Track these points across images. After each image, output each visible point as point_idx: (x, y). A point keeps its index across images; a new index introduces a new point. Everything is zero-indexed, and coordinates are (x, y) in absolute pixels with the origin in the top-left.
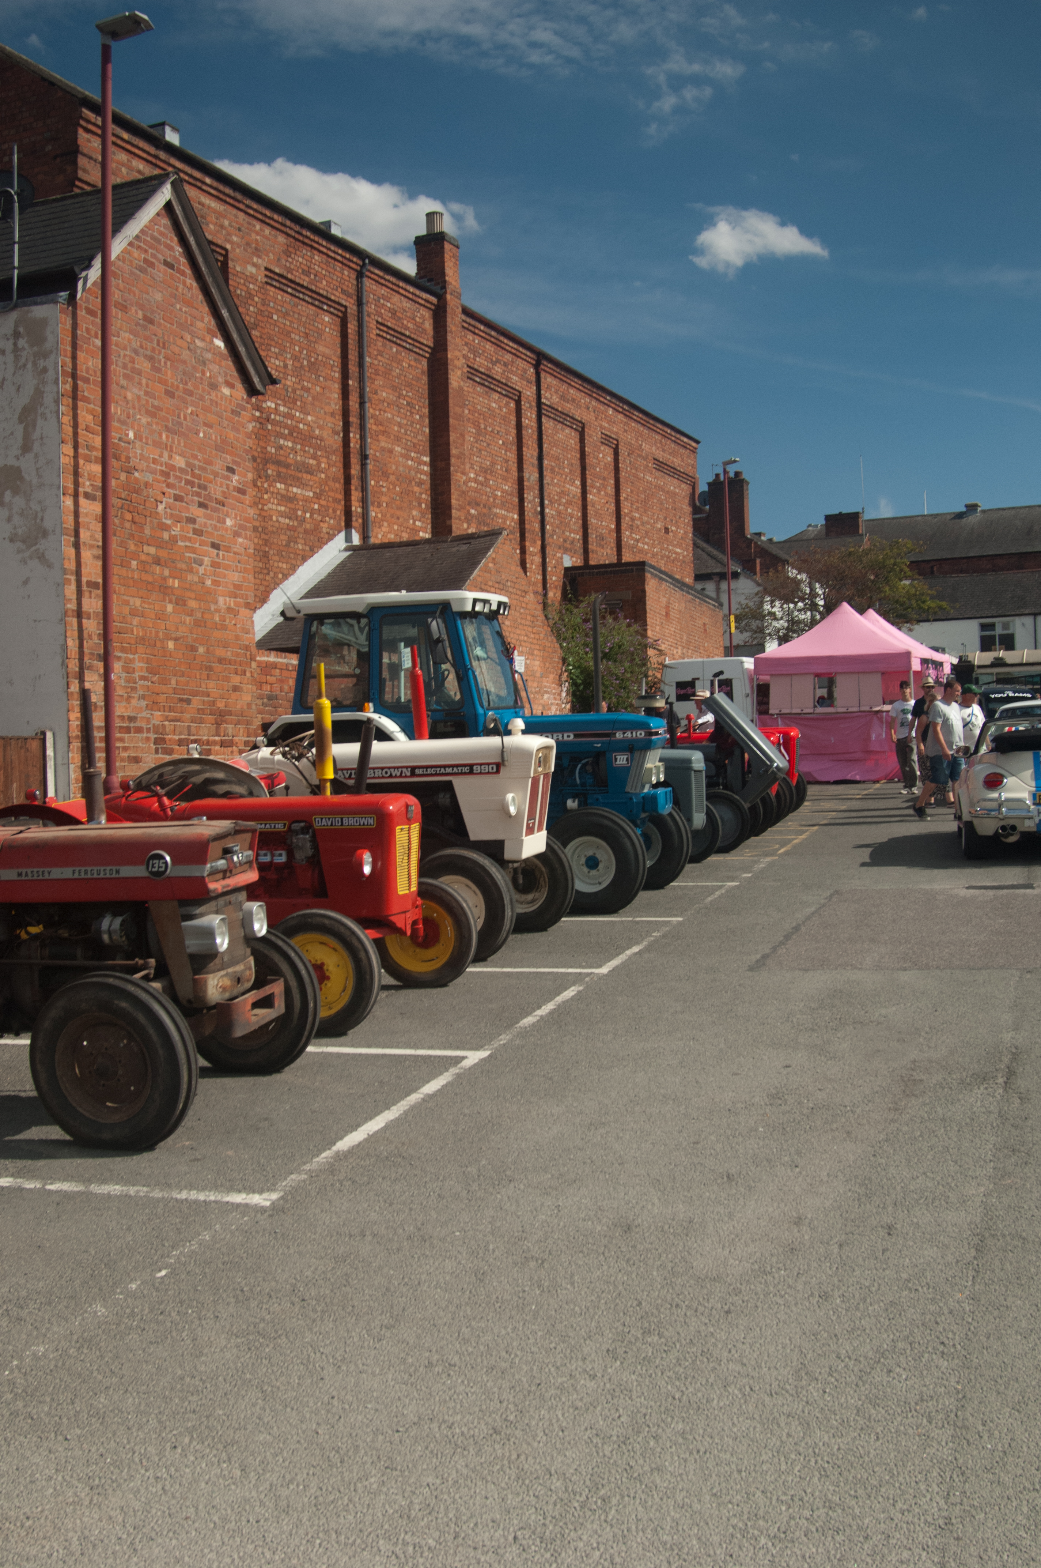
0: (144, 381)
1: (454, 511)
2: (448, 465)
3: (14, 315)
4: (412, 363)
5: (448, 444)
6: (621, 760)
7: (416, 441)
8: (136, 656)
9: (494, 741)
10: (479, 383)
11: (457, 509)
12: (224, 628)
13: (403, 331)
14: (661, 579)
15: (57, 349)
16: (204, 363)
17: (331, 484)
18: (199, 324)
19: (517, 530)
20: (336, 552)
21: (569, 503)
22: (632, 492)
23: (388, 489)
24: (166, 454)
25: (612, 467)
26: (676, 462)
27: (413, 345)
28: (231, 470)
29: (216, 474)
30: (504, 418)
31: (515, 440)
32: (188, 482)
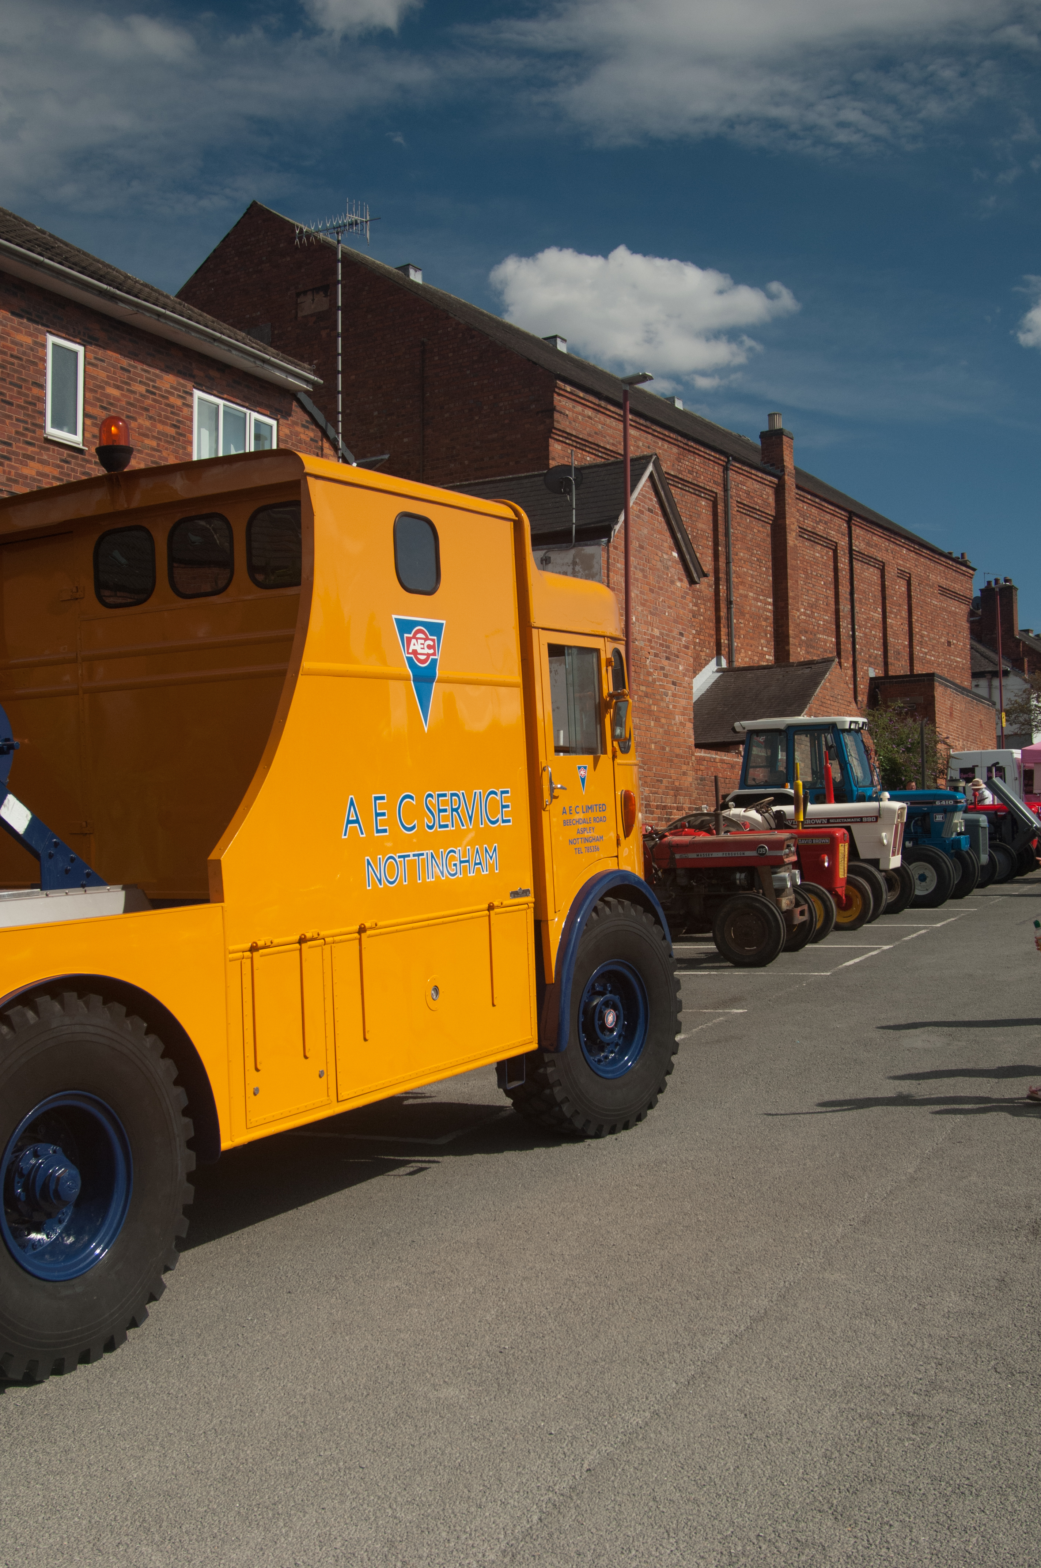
0: (639, 585)
1: (791, 639)
2: (787, 604)
3: (573, 552)
4: (761, 529)
5: (787, 589)
6: (939, 818)
7: (763, 587)
9: (875, 804)
10: (807, 539)
11: (793, 638)
12: (678, 735)
13: (754, 506)
14: (947, 686)
15: (600, 572)
16: (668, 568)
17: (707, 623)
18: (665, 544)
19: (835, 650)
20: (711, 673)
21: (873, 626)
22: (921, 614)
23: (745, 624)
24: (650, 629)
25: (906, 595)
26: (957, 587)
27: (761, 515)
28: (681, 634)
29: (674, 638)
30: (825, 564)
31: (833, 580)
32: (661, 645)
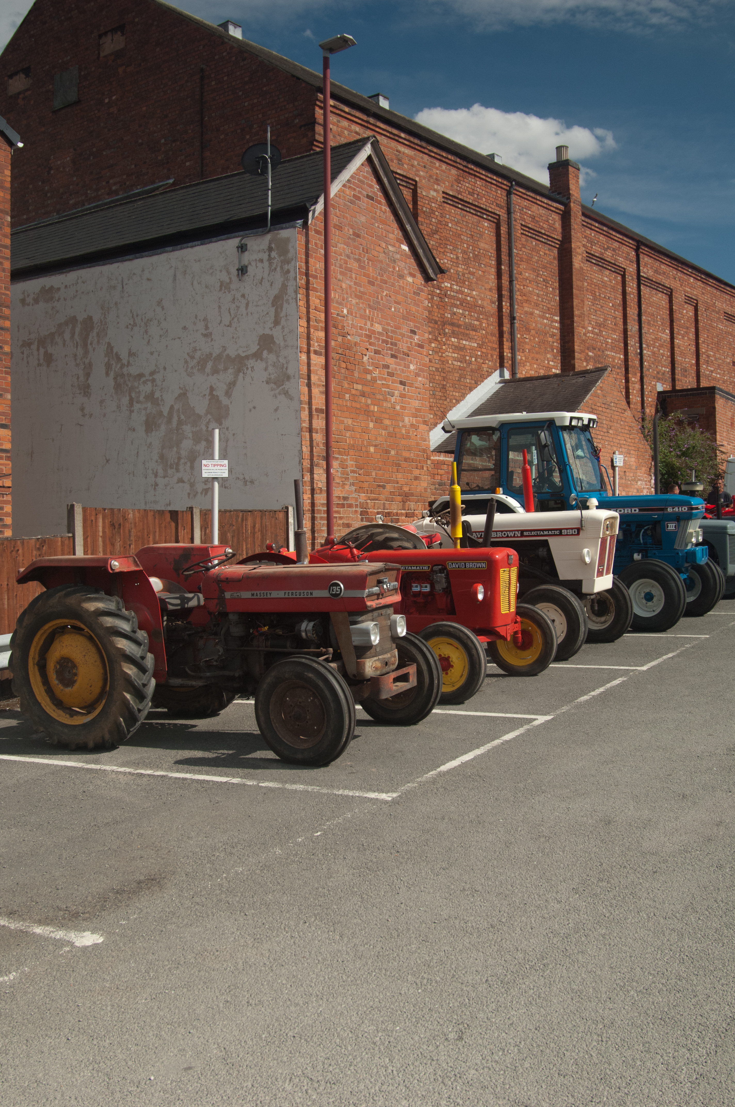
0: (354, 276)
1: (576, 354)
2: (573, 322)
3: (269, 236)
4: (547, 252)
5: (572, 307)
6: (671, 526)
7: (550, 306)
8: (348, 457)
9: (575, 514)
10: (595, 264)
11: (578, 353)
12: (408, 437)
13: (540, 230)
14: (728, 399)
15: (296, 257)
16: (395, 261)
17: (489, 337)
18: (391, 236)
19: (623, 366)
20: (493, 384)
21: (661, 346)
22: (708, 337)
23: (530, 339)
24: (369, 323)
25: (693, 320)
27: (547, 240)
28: (414, 332)
29: (403, 336)
30: (613, 288)
31: (622, 303)
32: (384, 341)
